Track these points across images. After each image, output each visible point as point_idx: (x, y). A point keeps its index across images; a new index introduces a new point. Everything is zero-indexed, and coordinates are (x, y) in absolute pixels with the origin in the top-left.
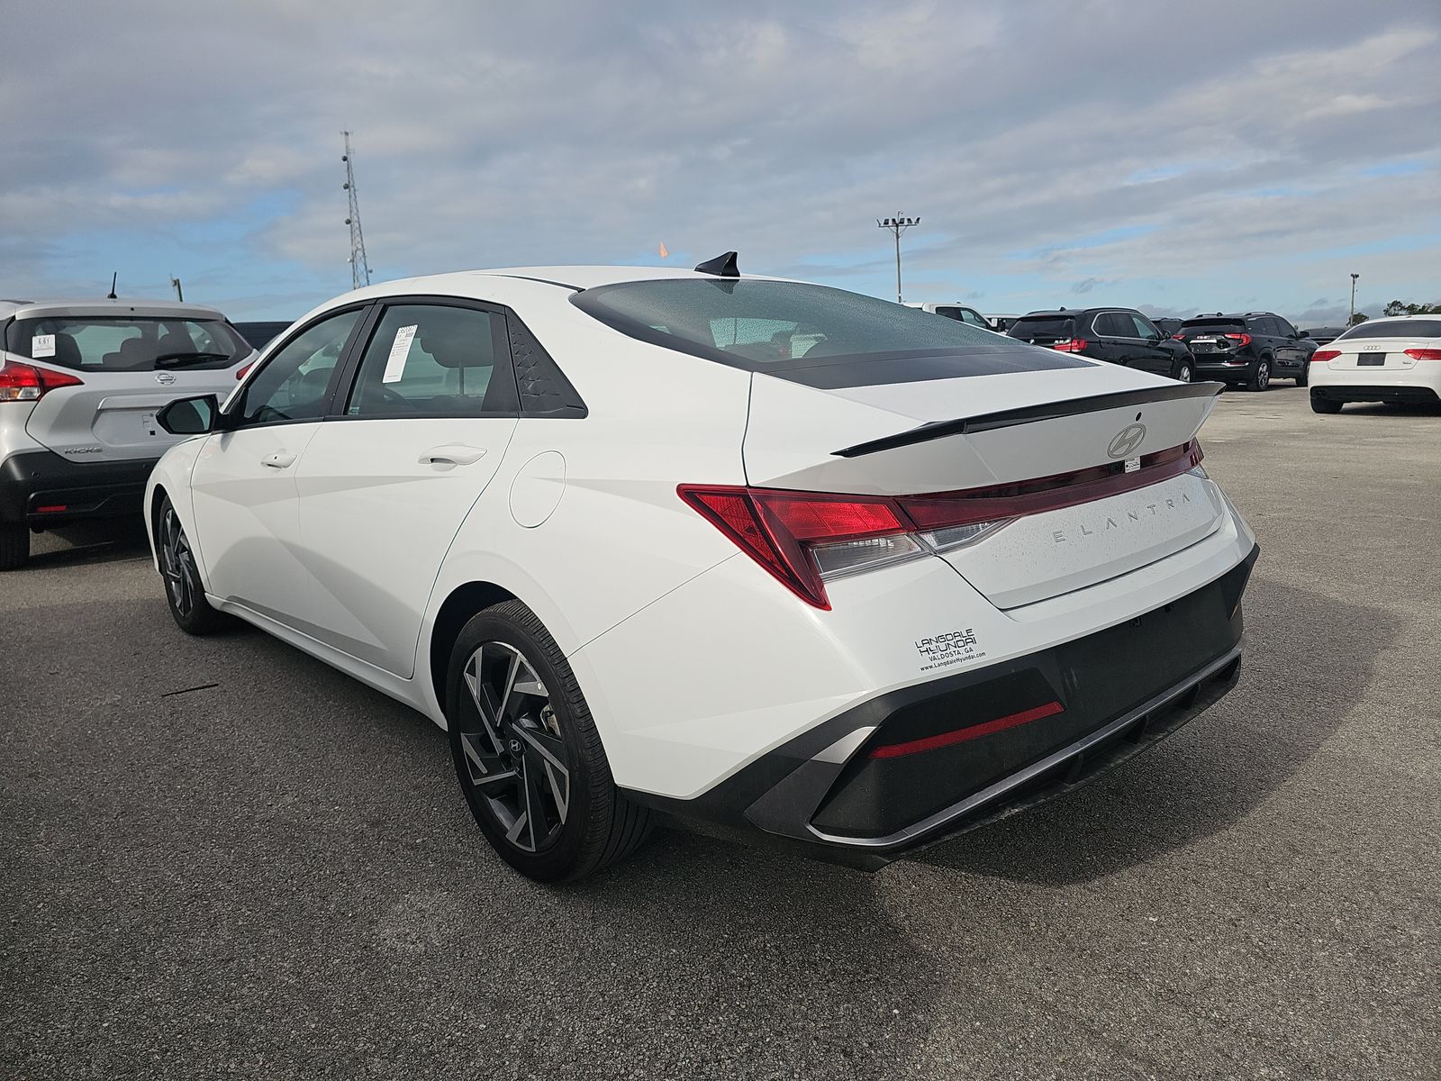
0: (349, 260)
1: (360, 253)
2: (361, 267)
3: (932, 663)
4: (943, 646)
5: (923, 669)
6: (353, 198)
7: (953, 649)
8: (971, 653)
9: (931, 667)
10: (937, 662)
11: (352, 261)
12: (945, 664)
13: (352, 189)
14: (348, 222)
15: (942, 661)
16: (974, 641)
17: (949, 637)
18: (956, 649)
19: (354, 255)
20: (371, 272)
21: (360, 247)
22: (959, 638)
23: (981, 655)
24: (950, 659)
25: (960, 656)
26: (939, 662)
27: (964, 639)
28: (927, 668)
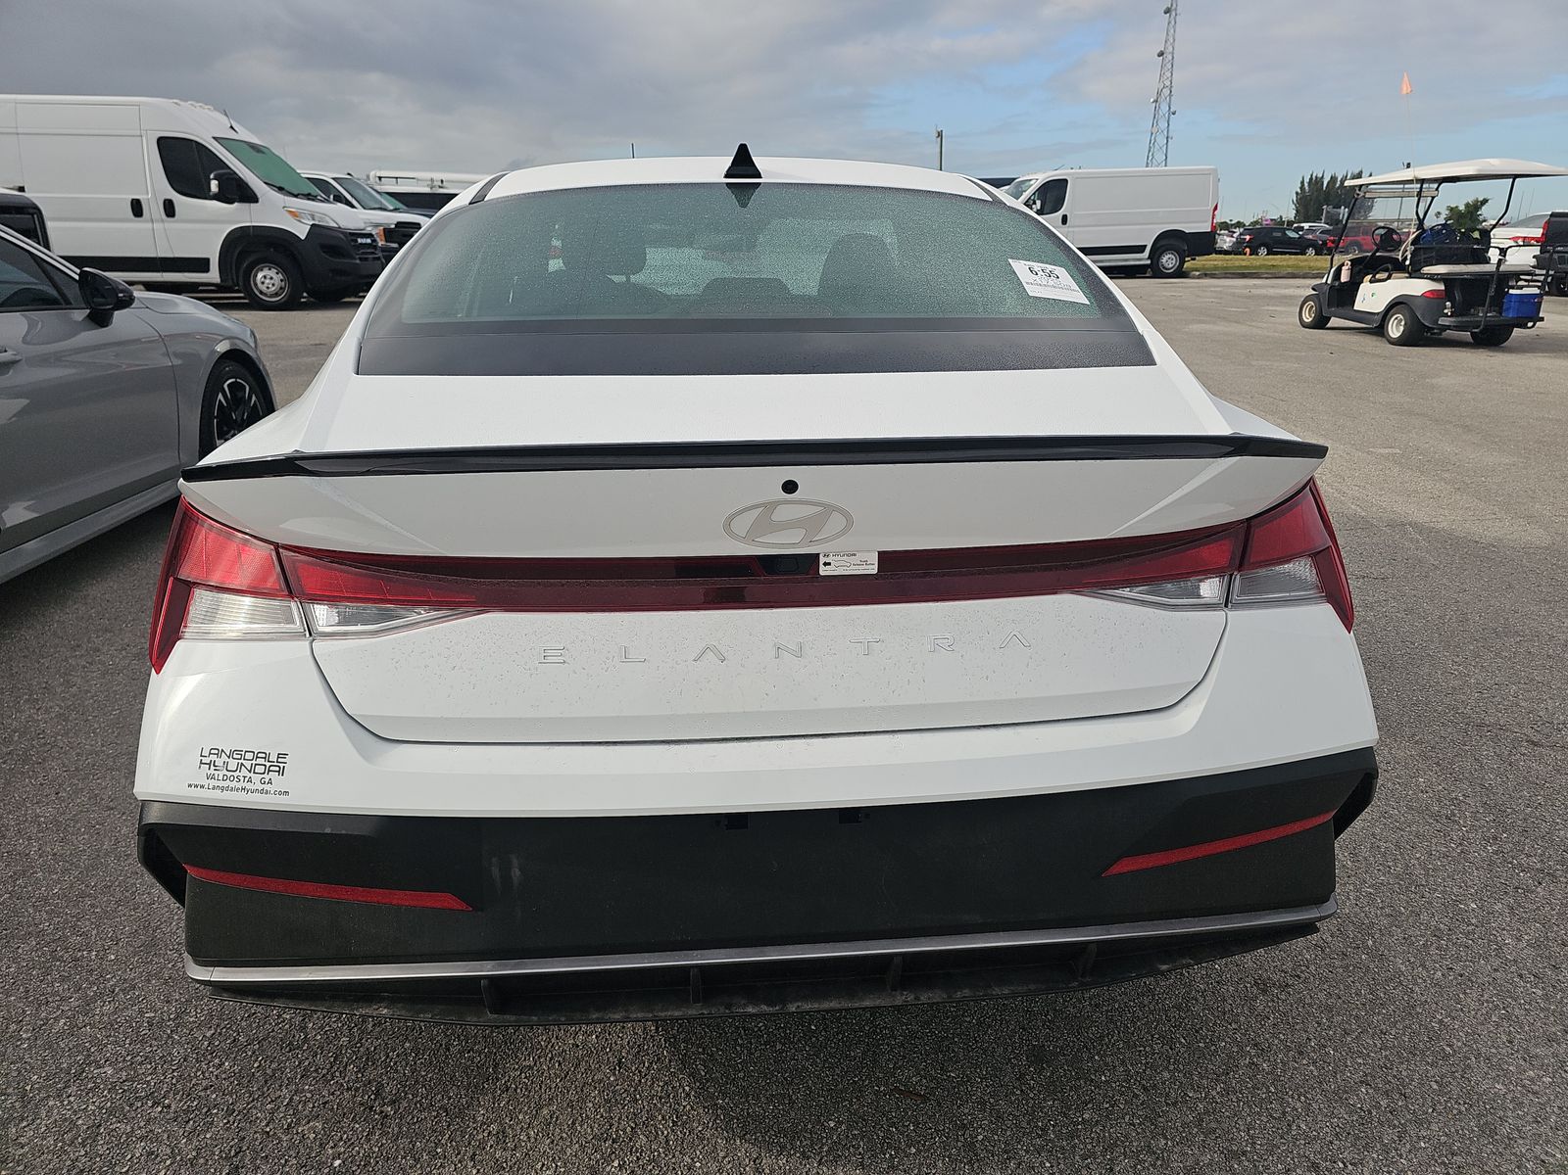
0: (1152, 100)
1: (1166, 92)
2: (1164, 108)
3: (206, 782)
4: (233, 764)
5: (190, 786)
6: (1172, 25)
7: (244, 772)
8: (267, 787)
9: (202, 787)
10: (213, 783)
11: (1156, 101)
12: (223, 789)
13: (1173, 13)
14: (1161, 54)
15: (221, 784)
16: (281, 772)
17: (249, 756)
18: (248, 775)
19: (1159, 94)
20: (1174, 114)
21: (1168, 83)
22: (262, 761)
23: (280, 793)
24: (233, 784)
25: (249, 786)
26: (217, 783)
27: (268, 764)
28: (196, 786)
